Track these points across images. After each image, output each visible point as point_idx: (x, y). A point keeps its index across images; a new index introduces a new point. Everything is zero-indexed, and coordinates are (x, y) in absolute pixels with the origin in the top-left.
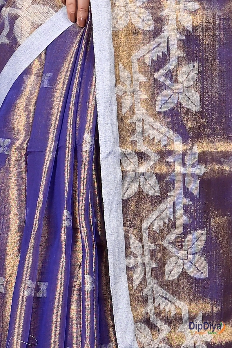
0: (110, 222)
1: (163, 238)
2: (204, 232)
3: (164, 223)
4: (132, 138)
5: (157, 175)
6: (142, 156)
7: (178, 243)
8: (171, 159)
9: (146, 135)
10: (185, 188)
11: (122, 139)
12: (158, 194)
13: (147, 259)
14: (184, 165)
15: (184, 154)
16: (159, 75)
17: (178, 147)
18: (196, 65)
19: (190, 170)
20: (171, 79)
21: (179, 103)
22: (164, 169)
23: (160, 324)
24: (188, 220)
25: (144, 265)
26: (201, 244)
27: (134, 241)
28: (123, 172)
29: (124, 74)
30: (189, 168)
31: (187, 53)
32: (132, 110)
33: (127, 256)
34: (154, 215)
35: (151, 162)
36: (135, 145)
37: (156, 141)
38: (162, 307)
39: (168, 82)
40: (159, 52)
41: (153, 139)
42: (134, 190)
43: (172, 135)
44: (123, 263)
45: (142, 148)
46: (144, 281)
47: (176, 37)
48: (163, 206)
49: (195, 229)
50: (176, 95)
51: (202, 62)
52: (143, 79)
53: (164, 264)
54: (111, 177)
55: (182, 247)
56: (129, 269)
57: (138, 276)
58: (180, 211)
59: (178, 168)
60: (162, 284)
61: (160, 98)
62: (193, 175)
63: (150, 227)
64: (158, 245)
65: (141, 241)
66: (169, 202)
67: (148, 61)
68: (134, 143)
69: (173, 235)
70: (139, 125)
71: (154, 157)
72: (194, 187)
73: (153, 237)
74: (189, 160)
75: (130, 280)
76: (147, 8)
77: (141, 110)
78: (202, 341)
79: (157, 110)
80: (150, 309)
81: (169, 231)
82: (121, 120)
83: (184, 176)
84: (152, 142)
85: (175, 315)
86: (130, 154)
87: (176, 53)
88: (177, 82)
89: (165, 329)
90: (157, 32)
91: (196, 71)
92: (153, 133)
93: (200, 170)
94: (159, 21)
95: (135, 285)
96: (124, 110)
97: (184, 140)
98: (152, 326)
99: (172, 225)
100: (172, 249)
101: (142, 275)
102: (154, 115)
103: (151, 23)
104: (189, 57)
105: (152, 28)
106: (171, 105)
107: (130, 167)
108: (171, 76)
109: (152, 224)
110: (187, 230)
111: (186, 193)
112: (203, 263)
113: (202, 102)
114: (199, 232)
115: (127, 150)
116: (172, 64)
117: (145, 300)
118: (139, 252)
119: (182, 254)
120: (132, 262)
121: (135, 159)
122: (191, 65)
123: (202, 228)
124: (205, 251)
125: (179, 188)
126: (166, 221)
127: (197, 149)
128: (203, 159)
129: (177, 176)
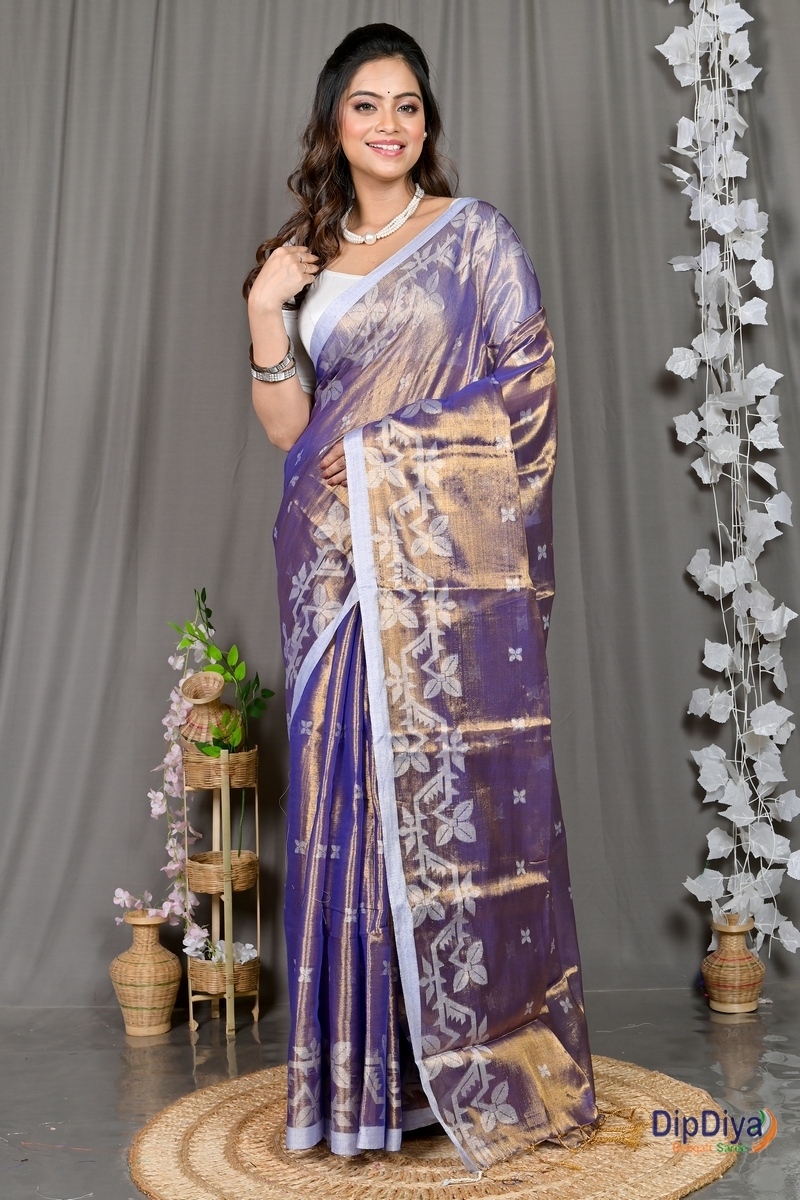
0: (383, 797)
1: (434, 809)
2: (471, 802)
3: (435, 796)
4: (403, 723)
5: (426, 754)
6: (412, 739)
7: (448, 813)
8: (438, 739)
9: (416, 719)
10: (452, 765)
11: (393, 725)
12: (428, 770)
13: (418, 828)
14: (450, 744)
15: (449, 735)
16: (425, 667)
17: (444, 729)
18: (456, 656)
19: (455, 749)
20: (435, 671)
21: (442, 690)
22: (433, 748)
23: (431, 884)
24: (456, 793)
25: (416, 833)
26: (468, 813)
27: (406, 814)
28: (394, 753)
29: (393, 666)
30: (454, 746)
31: (448, 647)
32: (402, 699)
33: (399, 827)
34: (425, 789)
35: (421, 743)
36: (406, 729)
37: (425, 724)
38: (433, 870)
39: (432, 673)
40: (423, 646)
41: (423, 723)
42: (406, 767)
43: (438, 718)
44: (396, 832)
45: (412, 731)
46: (416, 848)
47: (436, 633)
48: (433, 781)
49: (463, 800)
50: (439, 683)
51: (461, 654)
52: (411, 671)
53: (435, 833)
54: (383, 759)
55: (452, 817)
56: (402, 839)
57: (409, 844)
58: (449, 784)
59: (445, 747)
60: (433, 848)
61: (428, 687)
62: (459, 753)
63: (421, 800)
64: (429, 816)
65: (412, 812)
66: (438, 777)
67: (416, 656)
68: (405, 727)
69: (443, 806)
70: (409, 711)
71: (424, 739)
72: (460, 763)
73: (424, 808)
74: (454, 740)
75: (403, 847)
76: (410, 609)
77: (410, 698)
78: (471, 898)
79: (425, 697)
80: (422, 872)
81: (439, 803)
82: (391, 708)
83: (451, 754)
84: (421, 725)
85: (446, 876)
86: (401, 737)
87: (438, 647)
88: (440, 672)
89: (436, 889)
90: (421, 629)
91: (456, 662)
92: (422, 718)
93: (465, 748)
94: (422, 620)
95: (408, 852)
96: (395, 699)
97: (450, 724)
98: (424, 887)
99: (442, 797)
100: (443, 818)
101: (414, 843)
102: (422, 702)
103: (416, 622)
104: (450, 650)
105: (417, 626)
106: (435, 693)
107: (401, 749)
108: (435, 667)
109: (423, 797)
110: (456, 801)
111: (454, 768)
112: (471, 829)
113: (463, 688)
114: (467, 802)
115: (398, 734)
116: (435, 656)
117: (416, 864)
118: (411, 822)
119: (451, 822)
120: (404, 831)
121: (407, 742)
122: (452, 657)
123: (469, 799)
124: (473, 819)
125: (447, 765)
126: (436, 794)
127: (460, 730)
128: (466, 738)
129: (444, 754)
